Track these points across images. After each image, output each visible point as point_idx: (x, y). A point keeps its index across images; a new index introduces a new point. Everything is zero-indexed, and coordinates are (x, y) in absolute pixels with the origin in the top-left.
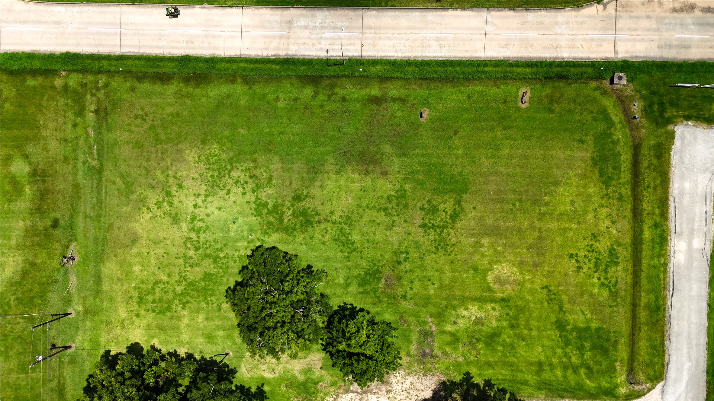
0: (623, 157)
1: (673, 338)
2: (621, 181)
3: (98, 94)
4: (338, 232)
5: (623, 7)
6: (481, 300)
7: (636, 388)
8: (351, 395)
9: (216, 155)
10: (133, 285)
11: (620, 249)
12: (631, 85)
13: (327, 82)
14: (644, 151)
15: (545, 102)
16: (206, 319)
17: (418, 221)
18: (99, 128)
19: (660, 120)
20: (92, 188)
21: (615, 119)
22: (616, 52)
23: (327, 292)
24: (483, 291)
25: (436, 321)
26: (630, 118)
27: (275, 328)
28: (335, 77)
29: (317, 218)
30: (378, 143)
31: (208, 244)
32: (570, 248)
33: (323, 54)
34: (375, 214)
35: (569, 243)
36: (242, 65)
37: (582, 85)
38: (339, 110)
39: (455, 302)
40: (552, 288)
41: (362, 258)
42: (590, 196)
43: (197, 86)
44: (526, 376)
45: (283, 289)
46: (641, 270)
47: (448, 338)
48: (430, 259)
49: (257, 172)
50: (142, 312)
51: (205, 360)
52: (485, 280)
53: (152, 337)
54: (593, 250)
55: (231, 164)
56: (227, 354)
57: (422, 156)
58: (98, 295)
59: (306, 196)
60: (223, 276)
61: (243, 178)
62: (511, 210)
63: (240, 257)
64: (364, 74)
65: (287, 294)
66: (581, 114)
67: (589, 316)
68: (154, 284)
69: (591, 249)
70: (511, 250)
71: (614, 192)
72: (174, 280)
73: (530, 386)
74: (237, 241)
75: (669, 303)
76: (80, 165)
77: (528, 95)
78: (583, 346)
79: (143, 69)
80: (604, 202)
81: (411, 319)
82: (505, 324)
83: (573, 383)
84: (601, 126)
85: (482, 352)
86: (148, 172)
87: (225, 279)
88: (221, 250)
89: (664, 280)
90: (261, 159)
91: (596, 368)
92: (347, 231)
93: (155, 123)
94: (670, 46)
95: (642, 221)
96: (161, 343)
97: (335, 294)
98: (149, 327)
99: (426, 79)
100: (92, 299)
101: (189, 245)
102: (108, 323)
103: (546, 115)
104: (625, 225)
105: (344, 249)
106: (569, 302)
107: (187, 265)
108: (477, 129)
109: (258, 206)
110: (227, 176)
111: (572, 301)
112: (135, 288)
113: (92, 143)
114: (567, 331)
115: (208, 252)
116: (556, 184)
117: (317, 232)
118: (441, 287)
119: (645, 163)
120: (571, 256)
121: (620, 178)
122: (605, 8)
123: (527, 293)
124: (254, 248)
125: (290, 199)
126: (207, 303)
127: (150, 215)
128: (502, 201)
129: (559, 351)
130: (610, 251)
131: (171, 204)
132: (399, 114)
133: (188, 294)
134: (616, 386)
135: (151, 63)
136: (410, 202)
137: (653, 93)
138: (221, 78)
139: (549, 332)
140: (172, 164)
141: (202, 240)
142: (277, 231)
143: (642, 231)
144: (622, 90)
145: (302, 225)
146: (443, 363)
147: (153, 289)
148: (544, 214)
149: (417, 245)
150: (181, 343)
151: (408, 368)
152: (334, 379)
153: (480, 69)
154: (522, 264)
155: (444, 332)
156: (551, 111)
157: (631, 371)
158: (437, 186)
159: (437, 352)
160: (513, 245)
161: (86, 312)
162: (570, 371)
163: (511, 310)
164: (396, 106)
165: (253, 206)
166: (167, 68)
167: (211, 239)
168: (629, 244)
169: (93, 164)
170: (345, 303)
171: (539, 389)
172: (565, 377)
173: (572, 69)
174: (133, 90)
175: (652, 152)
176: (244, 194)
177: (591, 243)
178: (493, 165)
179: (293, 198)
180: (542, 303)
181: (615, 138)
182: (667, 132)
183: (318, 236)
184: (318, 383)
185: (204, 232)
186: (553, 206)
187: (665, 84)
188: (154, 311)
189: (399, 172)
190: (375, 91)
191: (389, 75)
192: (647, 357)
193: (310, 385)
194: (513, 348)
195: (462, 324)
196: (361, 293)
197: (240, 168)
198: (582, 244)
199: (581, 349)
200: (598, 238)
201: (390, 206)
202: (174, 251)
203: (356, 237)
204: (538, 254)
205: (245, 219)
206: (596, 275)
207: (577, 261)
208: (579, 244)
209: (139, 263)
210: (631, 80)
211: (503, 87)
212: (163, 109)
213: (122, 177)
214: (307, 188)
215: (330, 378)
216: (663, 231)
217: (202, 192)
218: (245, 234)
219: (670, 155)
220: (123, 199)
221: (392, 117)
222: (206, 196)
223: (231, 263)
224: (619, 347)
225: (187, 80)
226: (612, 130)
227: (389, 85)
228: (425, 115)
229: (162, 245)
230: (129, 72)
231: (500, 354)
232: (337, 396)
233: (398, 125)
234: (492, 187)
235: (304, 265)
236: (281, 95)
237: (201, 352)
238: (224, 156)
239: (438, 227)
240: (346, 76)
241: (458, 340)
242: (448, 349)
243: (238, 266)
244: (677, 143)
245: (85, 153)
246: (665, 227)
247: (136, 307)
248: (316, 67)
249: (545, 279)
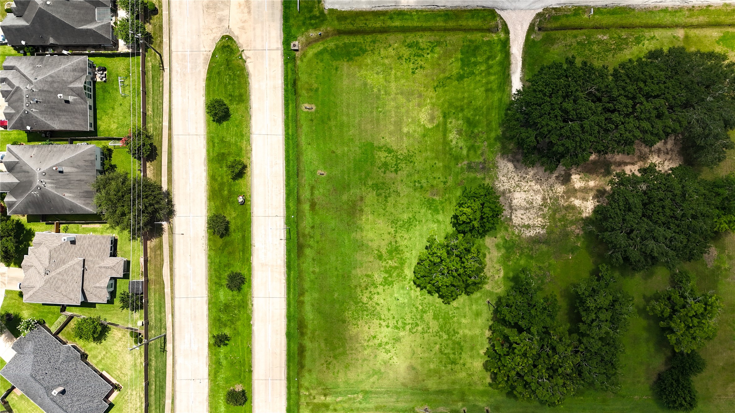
0: (347, 41)
1: (466, 4)
2: (362, 42)
3: (313, 395)
4: (402, 229)
5: (248, 46)
6: (445, 132)
7: (500, 27)
8: (513, 217)
9: (353, 313)
10: (443, 368)
11: (408, 41)
12: (298, 38)
13: (301, 239)
14: (342, 27)
15: (311, 94)
16: (465, 317)
17: (393, 175)
18: (336, 393)
19: (321, 18)
20: (377, 398)
21: (321, 47)
22: (277, 49)
23: (443, 235)
24: (439, 130)
25: (461, 161)
26: (321, 38)
27: (464, 267)
28: (298, 234)
29: (393, 243)
30: (341, 204)
31: (413, 317)
32: (408, 73)
33: (283, 243)
34: (389, 204)
35: (405, 75)
36: (291, 297)
37: (299, 70)
38: (320, 230)
39: (447, 149)
40: (435, 84)
41: (419, 212)
42: (373, 62)
43: (306, 327)
44: (495, 100)
45: (439, 262)
46: (422, 26)
47: (472, 152)
48: (418, 166)
49: (363, 285)
50: (462, 361)
51: (493, 318)
52: (431, 129)
53: (479, 354)
54: (409, 58)
55: (358, 303)
56: (489, 302)
57: (349, 173)
58: (451, 392)
59: (379, 251)
60: (435, 306)
61: (367, 294)
62: (383, 113)
63: (422, 295)
64: (296, 215)
65: (442, 261)
66: (319, 70)
67: (453, 60)
68: (442, 354)
69: (408, 60)
70: (410, 113)
71: (369, 46)
72: (439, 340)
73: (502, 97)
74: (411, 297)
75: (442, 8)
76: (362, 406)
77: (307, 105)
78: (473, 63)
79: (296, 364)
80: (376, 53)
81: (460, 178)
82: (460, 115)
83: (499, 68)
84: (326, 57)
85: (480, 129)
86: (365, 360)
87: (437, 305)
88: (417, 308)
89: (427, 11)
90: (354, 282)
91: (488, 54)
92: (401, 222)
93: (332, 355)
94: (273, 14)
95: (389, 27)
96: (482, 348)
97: (445, 230)
98: (471, 357)
99: (298, 173)
100: (454, 396)
101: (415, 330)
102: (470, 385)
103: (320, 93)
104: (391, 38)
105: (414, 224)
106: (444, 73)
107: (428, 331)
108: (330, 137)
109: (386, 284)
110: (366, 305)
111: (444, 71)
112: (445, 367)
113: (347, 398)
114: (464, 73)
115: (419, 317)
116: (365, 84)
117: (403, 243)
118: (437, 158)
119: (350, 27)
120: (413, 73)
121: (361, 43)
122: (249, 57)
123: (439, 101)
124: (415, 286)
125: (381, 262)
126: (454, 317)
127: (394, 357)
128: (378, 120)
129: (478, 78)
130: (410, 47)
131: (387, 343)
132: (321, 190)
133: (448, 330)
134: (500, 40)
135: (292, 359)
136: (381, 180)
137: (304, 24)
138: (300, 311)
139: (465, 86)
140: (360, 343)
141: (411, 322)
142: (403, 270)
143: (395, 27)
144: (303, 43)
145: (398, 253)
146: (489, 155)
147: (446, 354)
148: (386, 92)
149: (409, 175)
150: (482, 334)
151: (493, 179)
152: (502, 229)
153: (290, 138)
154: (419, 105)
155: (468, 156)
156: (317, 90)
157: (489, 30)
158: (369, 163)
159: (481, 160)
160: (407, 112)
161: (463, 400)
162: (491, 71)
163: (451, 111)
164: (316, 192)
165: (386, 287)
166: (295, 347)
167: (410, 315)
168: (404, 34)
169: (361, 397)
170: (451, 223)
171: (504, 91)
172: (495, 74)
173: (289, 77)
174: (310, 371)
175: (343, 23)
176: (378, 293)
177: (404, 60)
178: (354, 127)
179: (380, 260)
180: (445, 91)
181: (334, 47)
182: (329, 14)
183: (405, 242)
184: (506, 239)
185: (405, 320)
186: (380, 86)
187: (298, 16)
188: (461, 353)
189: (360, 189)
190: (306, 207)
191: (296, 197)
192: (480, 20)
193: (507, 245)
194: (477, 109)
195: (461, 144)
196: (443, 212)
197: (361, 296)
198: (405, 66)
199: (476, 64)
200: (401, 55)
201: (384, 194)
202: (419, 341)
203: (405, 216)
204: (413, 95)
205: (396, 292)
206: (425, 55)
207: (417, 69)
208: (405, 68)
209: (428, 365)
210: (295, 38)
211: (302, 122)
212: (322, 350)
213: (369, 377)
214: (373, 251)
215: (502, 231)
216: (394, 13)
217: (378, 322)
218: (406, 292)
219: (344, 11)
220: (384, 376)
221: (324, 195)
222: (381, 319)
223: (426, 301)
224: (473, 39)
225: (302, 334)
226: (329, 49)
227: (302, 198)
228: (322, 172)
229: (415, 349)
230: (298, 374)
231: (481, 117)
232: (514, 226)
233: (329, 190)
234: (369, 127)
235: (425, 251)
236: (311, 270)
237: (488, 320)
238: (353, 307)
239: (397, 161)
240: (297, 227)
241: (473, 146)
242: (479, 152)
243: (428, 297)
244: (336, 7)
245: (354, 403)
246: (392, 13)
247: (458, 365)
248: (292, 247)
249: (430, 90)
